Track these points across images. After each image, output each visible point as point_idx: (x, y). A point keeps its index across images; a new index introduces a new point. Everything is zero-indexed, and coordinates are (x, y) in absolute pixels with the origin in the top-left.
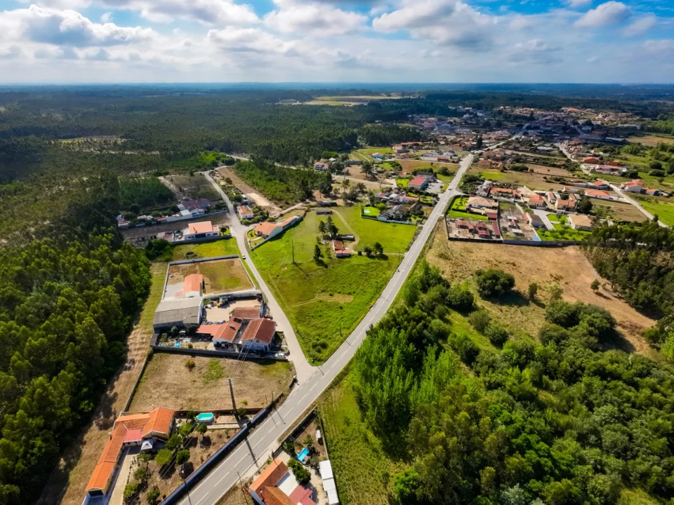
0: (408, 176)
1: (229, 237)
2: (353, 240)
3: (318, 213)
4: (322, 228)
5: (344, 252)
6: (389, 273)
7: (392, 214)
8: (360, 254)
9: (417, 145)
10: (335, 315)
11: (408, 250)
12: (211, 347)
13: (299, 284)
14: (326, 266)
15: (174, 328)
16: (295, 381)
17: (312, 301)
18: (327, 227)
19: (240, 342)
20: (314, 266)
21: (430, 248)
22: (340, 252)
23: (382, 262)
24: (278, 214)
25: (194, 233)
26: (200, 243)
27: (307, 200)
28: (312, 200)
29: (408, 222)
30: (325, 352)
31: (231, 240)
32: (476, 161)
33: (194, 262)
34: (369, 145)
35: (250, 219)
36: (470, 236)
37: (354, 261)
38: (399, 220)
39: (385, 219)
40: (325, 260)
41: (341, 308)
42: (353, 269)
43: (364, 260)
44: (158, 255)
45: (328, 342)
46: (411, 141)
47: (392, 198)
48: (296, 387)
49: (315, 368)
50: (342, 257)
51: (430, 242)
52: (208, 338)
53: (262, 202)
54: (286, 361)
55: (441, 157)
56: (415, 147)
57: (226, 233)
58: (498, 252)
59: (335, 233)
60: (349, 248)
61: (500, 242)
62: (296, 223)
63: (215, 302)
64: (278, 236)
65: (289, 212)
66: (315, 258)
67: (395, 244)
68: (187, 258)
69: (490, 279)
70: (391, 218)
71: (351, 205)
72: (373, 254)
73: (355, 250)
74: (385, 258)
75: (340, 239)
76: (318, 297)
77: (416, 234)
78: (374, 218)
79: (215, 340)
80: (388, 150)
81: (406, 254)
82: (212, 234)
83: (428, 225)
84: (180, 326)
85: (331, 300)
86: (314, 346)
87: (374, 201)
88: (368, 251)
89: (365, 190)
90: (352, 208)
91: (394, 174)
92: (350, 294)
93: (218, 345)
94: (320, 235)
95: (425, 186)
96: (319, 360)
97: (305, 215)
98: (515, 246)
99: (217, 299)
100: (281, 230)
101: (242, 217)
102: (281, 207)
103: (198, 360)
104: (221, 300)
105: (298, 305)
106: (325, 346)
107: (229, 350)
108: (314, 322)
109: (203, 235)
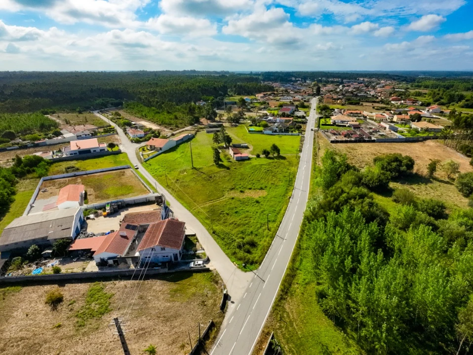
0: (276, 108)
1: (119, 152)
2: (247, 147)
3: (208, 132)
4: (216, 140)
5: (243, 155)
6: (293, 169)
7: (275, 129)
8: (258, 156)
9: (274, 94)
10: (254, 209)
11: (301, 151)
12: (92, 267)
13: (203, 185)
14: (228, 168)
15: (33, 247)
16: (227, 297)
17: (222, 199)
18: (221, 138)
19: (137, 254)
20: (216, 169)
21: (319, 149)
22: (239, 155)
23: (282, 161)
24: (169, 134)
25: (76, 148)
26: (84, 159)
27: (196, 125)
28: (200, 124)
29: (290, 133)
30: (256, 254)
31: (120, 155)
32: (320, 101)
33: (74, 176)
34: (237, 95)
35: (141, 138)
36: (344, 139)
37: (255, 162)
38: (282, 132)
39: (270, 132)
40: (226, 163)
41: (257, 202)
42: (255, 169)
43: (263, 160)
44: (29, 172)
45: (256, 239)
46: (269, 91)
47: (270, 120)
48: (231, 307)
49: (250, 275)
50: (242, 160)
51: (316, 145)
52: (87, 254)
54: (208, 270)
55: (295, 99)
56: (273, 95)
57: (116, 149)
58: (377, 147)
59: (229, 143)
60: (245, 153)
61: (374, 141)
62: (188, 139)
63: (100, 211)
64: (173, 149)
65: (180, 132)
66: (215, 161)
67: (287, 148)
68: (67, 172)
70: (276, 131)
71: (236, 126)
72: (271, 155)
73: (252, 155)
74: (284, 158)
75: (237, 147)
76: (228, 195)
77: (302, 141)
78: (260, 132)
79: (97, 257)
80: (253, 97)
81: (301, 154)
82: (98, 150)
83: (309, 135)
84: (43, 244)
85: (242, 196)
86: (239, 247)
87: (255, 122)
88: (266, 153)
89: (244, 116)
90: (238, 127)
91: (264, 108)
92: (261, 189)
93: (102, 264)
94: (216, 145)
95: (293, 113)
96: (252, 263)
97: (196, 134)
98: (387, 144)
99: (103, 208)
100: (174, 144)
101: (131, 136)
102: (171, 129)
103: (70, 290)
104: (108, 208)
105: (208, 204)
106: (253, 244)
107: (122, 268)
108: (231, 220)
109: (88, 151)
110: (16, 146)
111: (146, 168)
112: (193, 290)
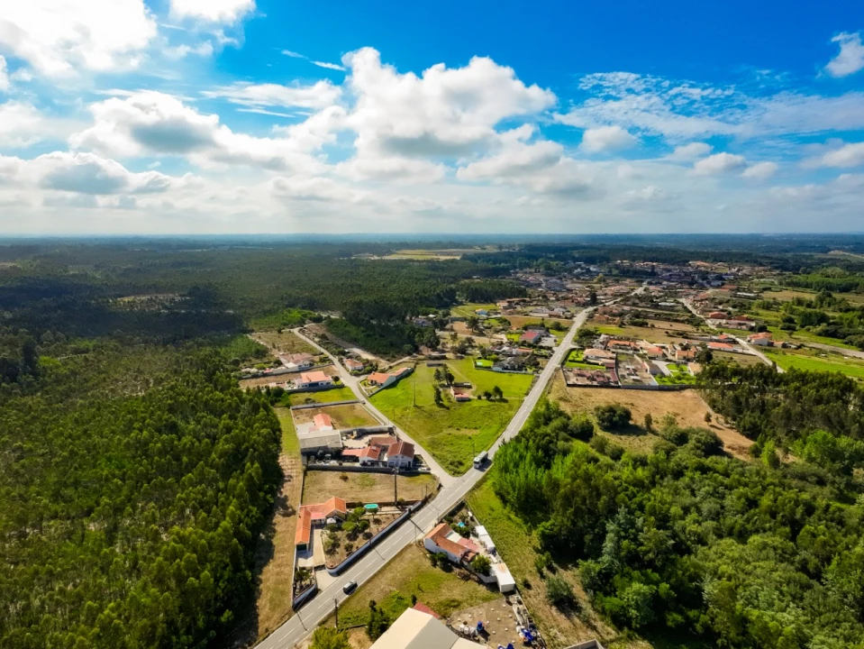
0: (518, 331)
1: (342, 386)
2: (470, 387)
3: (430, 365)
4: (438, 376)
5: (463, 396)
6: (511, 413)
7: (506, 365)
8: (479, 398)
9: (524, 301)
10: (465, 443)
11: (527, 394)
12: (357, 465)
13: (425, 422)
14: (448, 408)
15: (321, 451)
16: (440, 486)
17: (441, 434)
18: (442, 375)
19: (386, 459)
20: (436, 408)
21: (549, 393)
22: (459, 396)
23: (503, 404)
24: (387, 367)
25: (307, 381)
26: (314, 391)
27: (415, 354)
28: (418, 354)
29: (524, 371)
30: (462, 469)
31: (345, 389)
32: (590, 317)
33: (314, 407)
34: (470, 301)
35: (360, 370)
36: (589, 383)
37: (476, 404)
38: (515, 370)
39: (500, 369)
40: (446, 403)
41: (470, 438)
42: (473, 410)
43: (484, 402)
44: (276, 401)
45: (463, 462)
46: (517, 297)
47: (504, 351)
48: (442, 490)
49: (456, 479)
50: (463, 400)
51: (548, 388)
52: (355, 459)
53: (366, 356)
54: (429, 473)
55: (552, 313)
56: (522, 303)
57: (338, 383)
58: (617, 395)
59: (451, 382)
60: (467, 394)
61: (619, 387)
62: (408, 374)
63: (349, 435)
64: (393, 385)
65: (398, 364)
66: (436, 401)
67: (513, 390)
68: (307, 403)
69: (608, 412)
70: (506, 369)
71: (461, 358)
72: (492, 398)
73: (474, 395)
74: (506, 401)
75: (459, 386)
76: (445, 432)
77: (534, 382)
78: (488, 368)
79: (361, 460)
80: (492, 306)
81: (526, 398)
82: (325, 383)
83: (545, 375)
84: (326, 450)
85: (457, 433)
86: (451, 464)
87: (485, 354)
88: (488, 395)
89: (473, 344)
90: (463, 361)
91: (503, 330)
92: (476, 428)
93: (364, 464)
94: (437, 383)
95: (539, 340)
96: (459, 473)
97: (415, 367)
98: (633, 391)
99: (351, 433)
100: (394, 379)
101: (350, 368)
102: (388, 360)
103: (348, 474)
104: (355, 433)
105: (429, 437)
106: (461, 464)
107: (376, 467)
108: (447, 448)
109: (316, 384)
110: (250, 376)
111: (373, 402)
112: (420, 481)
